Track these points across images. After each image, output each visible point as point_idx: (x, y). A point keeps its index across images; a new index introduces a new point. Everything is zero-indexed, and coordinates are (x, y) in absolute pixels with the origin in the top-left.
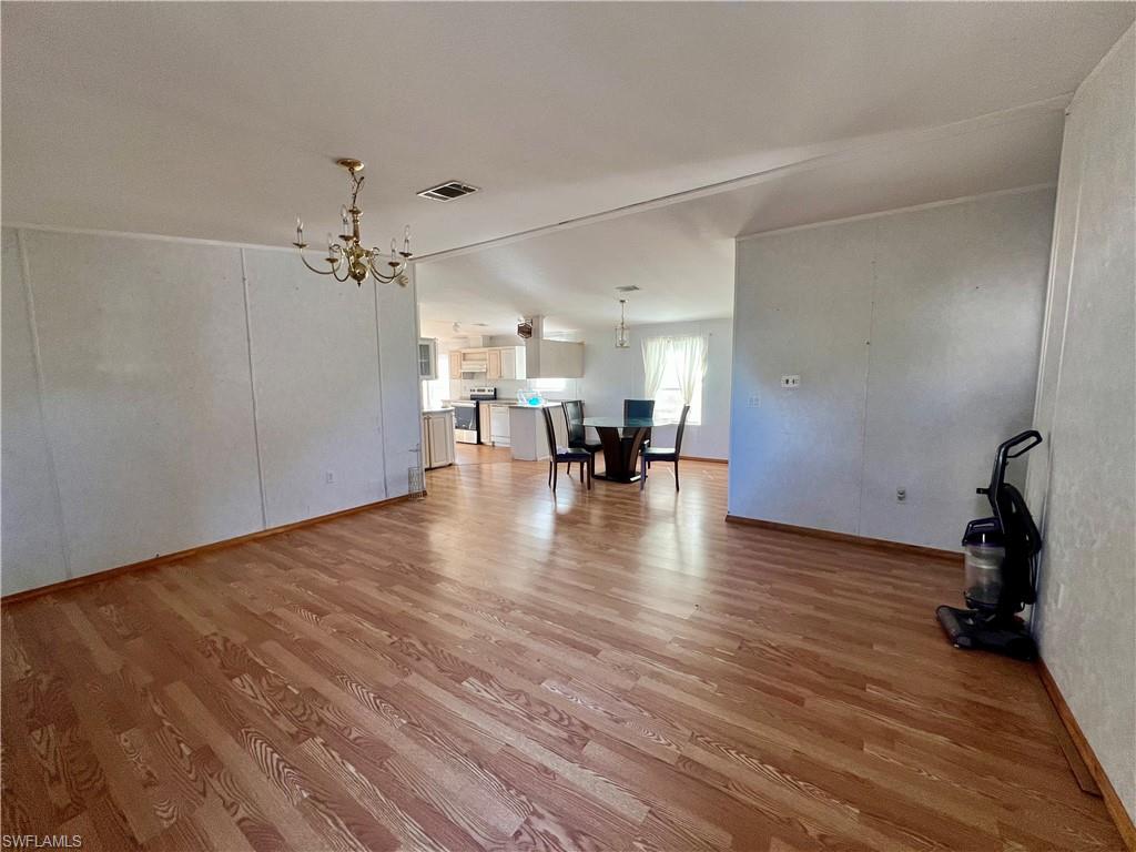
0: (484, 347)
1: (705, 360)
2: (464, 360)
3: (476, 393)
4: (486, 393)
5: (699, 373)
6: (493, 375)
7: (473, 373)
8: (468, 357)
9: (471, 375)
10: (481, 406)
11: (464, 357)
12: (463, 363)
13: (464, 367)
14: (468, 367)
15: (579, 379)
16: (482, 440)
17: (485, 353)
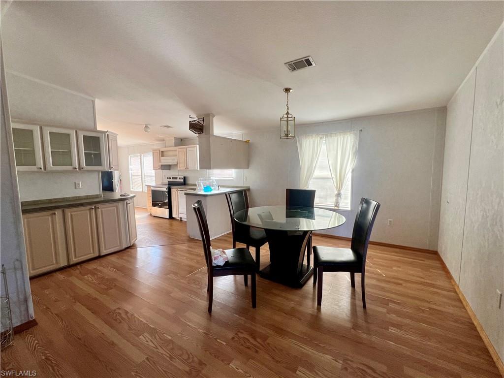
0: (175, 146)
1: (355, 154)
2: (163, 156)
3: (172, 180)
4: (178, 180)
5: (350, 164)
6: (181, 166)
7: (170, 166)
8: (165, 153)
9: (168, 167)
10: (172, 190)
11: (162, 154)
12: (162, 158)
13: (162, 161)
14: (166, 161)
15: (245, 171)
16: (174, 216)
17: (176, 150)
